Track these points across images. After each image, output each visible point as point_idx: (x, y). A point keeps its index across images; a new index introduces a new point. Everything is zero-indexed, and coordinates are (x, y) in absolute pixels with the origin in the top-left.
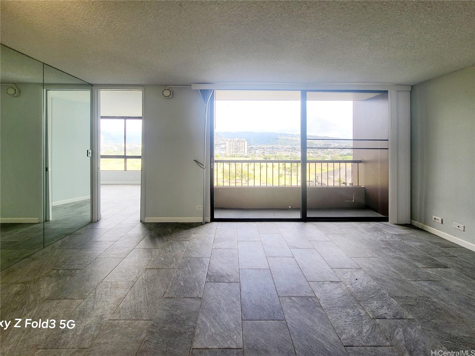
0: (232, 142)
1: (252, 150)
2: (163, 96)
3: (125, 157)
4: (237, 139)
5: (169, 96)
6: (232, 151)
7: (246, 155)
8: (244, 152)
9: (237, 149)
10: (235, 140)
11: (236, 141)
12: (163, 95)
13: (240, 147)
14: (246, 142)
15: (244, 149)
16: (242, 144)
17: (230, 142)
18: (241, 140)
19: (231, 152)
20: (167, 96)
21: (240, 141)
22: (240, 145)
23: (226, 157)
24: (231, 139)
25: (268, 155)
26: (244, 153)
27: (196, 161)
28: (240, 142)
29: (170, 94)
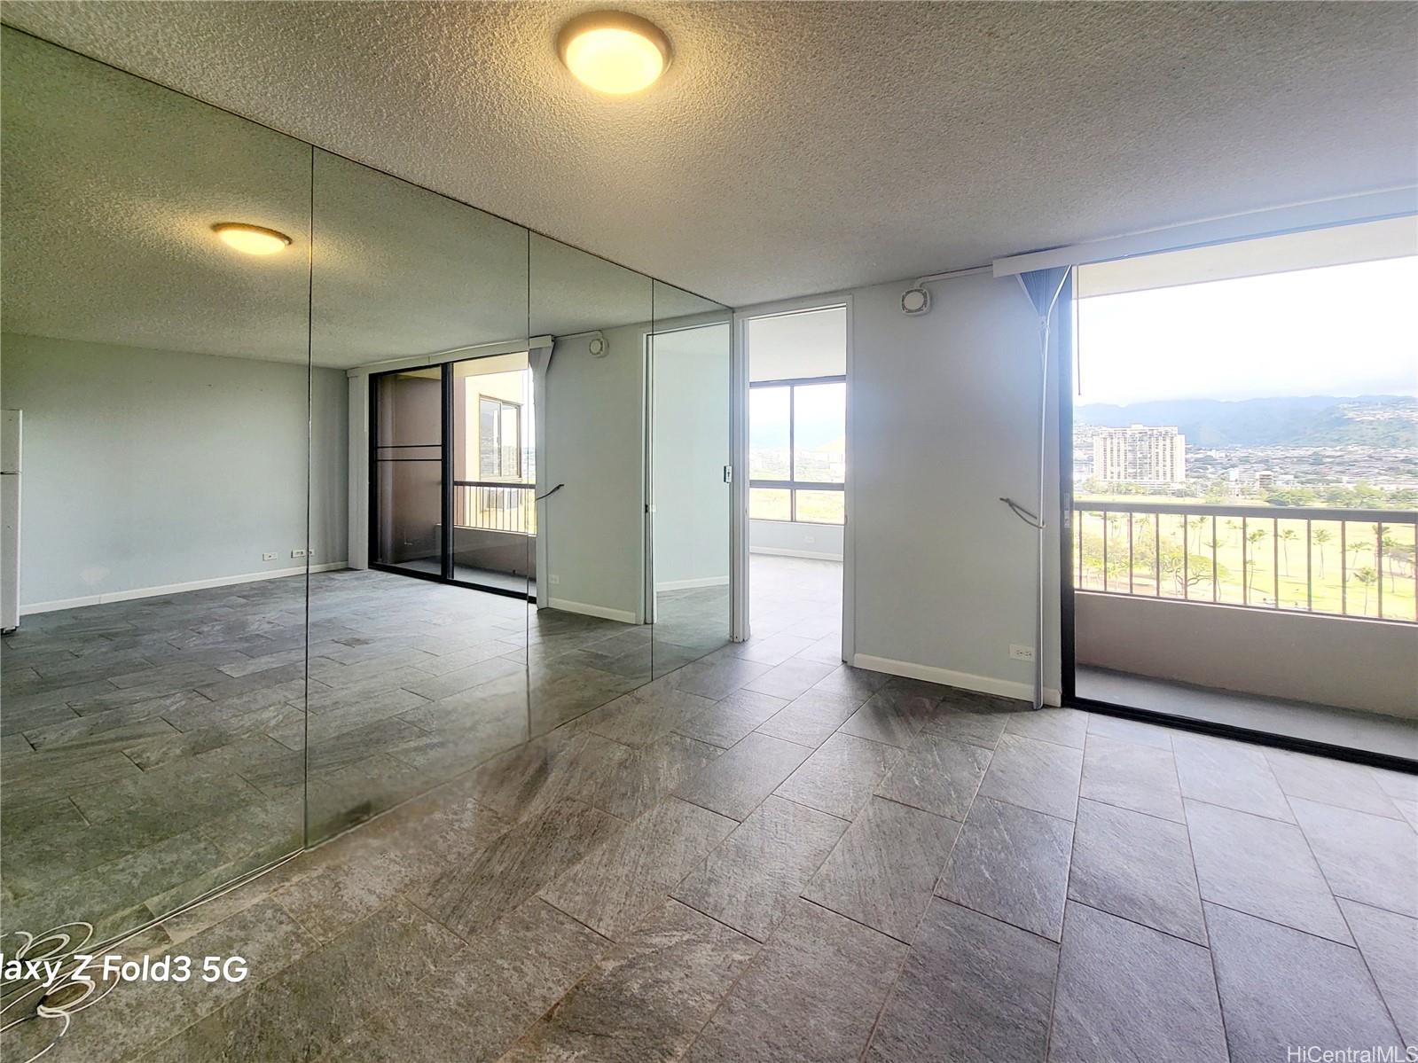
0: (1115, 441)
1: (1209, 466)
2: (904, 312)
3: (792, 485)
4: (1140, 427)
5: (920, 309)
6: (1115, 470)
7: (1177, 487)
8: (1169, 475)
9: (1139, 465)
10: (1129, 432)
11: (1132, 436)
12: (904, 307)
13: (1154, 457)
14: (1180, 441)
15: (1168, 463)
16: (1161, 447)
17: (1109, 441)
18: (1155, 432)
19: (1115, 476)
20: (917, 311)
21: (1151, 435)
22: (1154, 450)
23: (1093, 493)
24: (1112, 430)
25: (1287, 488)
26: (1168, 479)
27: (1007, 501)
28: (1153, 440)
29: (925, 303)
